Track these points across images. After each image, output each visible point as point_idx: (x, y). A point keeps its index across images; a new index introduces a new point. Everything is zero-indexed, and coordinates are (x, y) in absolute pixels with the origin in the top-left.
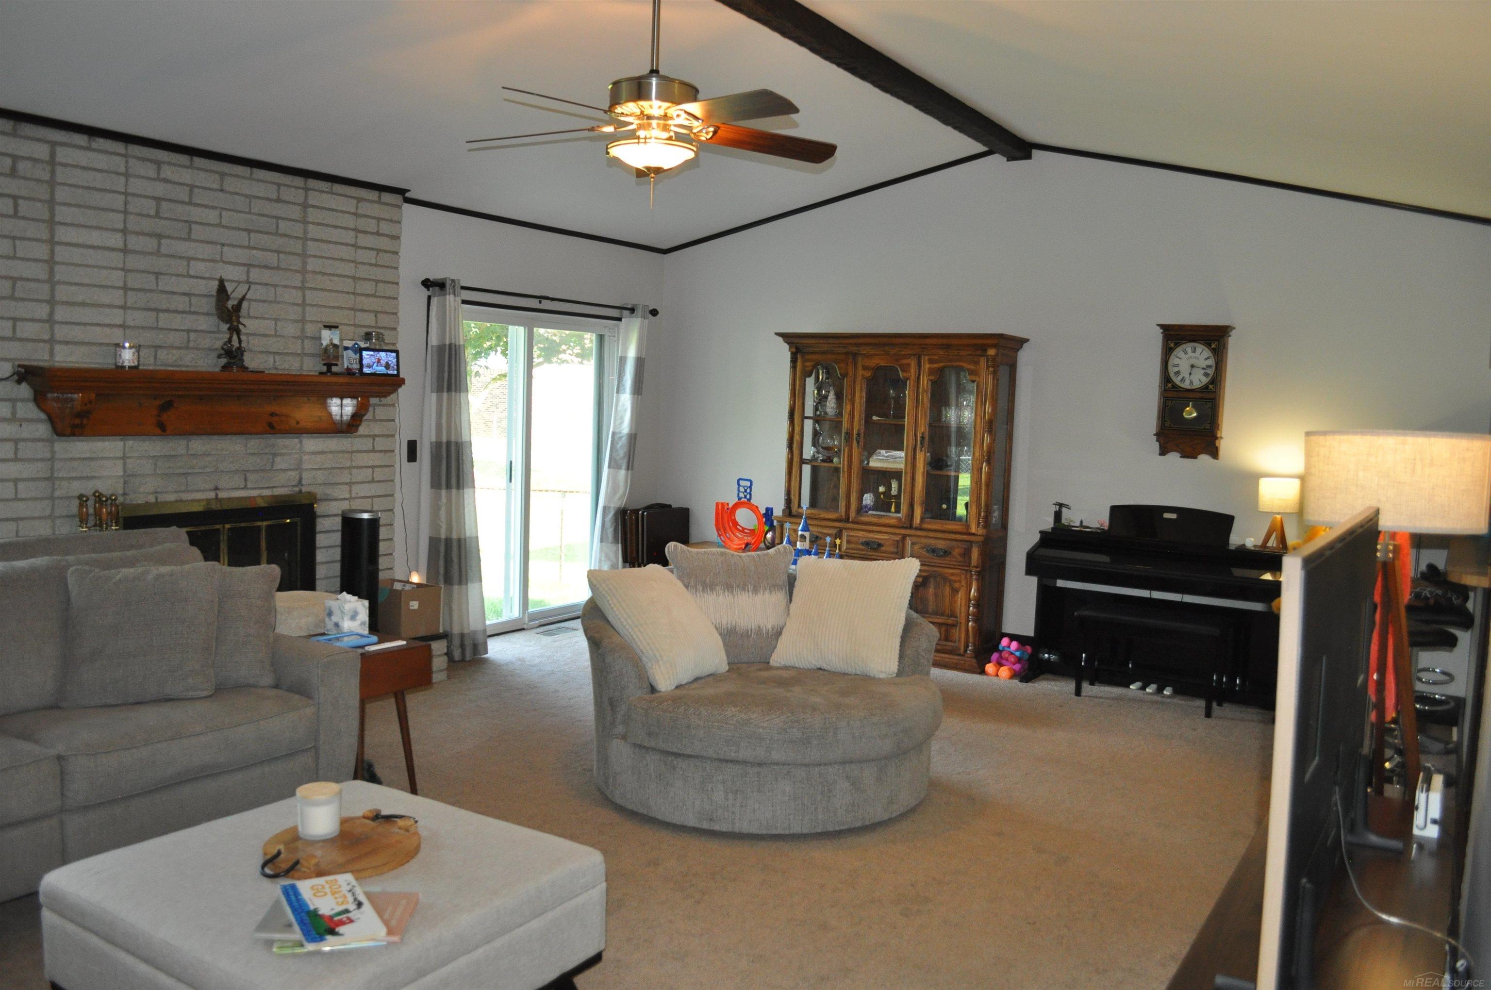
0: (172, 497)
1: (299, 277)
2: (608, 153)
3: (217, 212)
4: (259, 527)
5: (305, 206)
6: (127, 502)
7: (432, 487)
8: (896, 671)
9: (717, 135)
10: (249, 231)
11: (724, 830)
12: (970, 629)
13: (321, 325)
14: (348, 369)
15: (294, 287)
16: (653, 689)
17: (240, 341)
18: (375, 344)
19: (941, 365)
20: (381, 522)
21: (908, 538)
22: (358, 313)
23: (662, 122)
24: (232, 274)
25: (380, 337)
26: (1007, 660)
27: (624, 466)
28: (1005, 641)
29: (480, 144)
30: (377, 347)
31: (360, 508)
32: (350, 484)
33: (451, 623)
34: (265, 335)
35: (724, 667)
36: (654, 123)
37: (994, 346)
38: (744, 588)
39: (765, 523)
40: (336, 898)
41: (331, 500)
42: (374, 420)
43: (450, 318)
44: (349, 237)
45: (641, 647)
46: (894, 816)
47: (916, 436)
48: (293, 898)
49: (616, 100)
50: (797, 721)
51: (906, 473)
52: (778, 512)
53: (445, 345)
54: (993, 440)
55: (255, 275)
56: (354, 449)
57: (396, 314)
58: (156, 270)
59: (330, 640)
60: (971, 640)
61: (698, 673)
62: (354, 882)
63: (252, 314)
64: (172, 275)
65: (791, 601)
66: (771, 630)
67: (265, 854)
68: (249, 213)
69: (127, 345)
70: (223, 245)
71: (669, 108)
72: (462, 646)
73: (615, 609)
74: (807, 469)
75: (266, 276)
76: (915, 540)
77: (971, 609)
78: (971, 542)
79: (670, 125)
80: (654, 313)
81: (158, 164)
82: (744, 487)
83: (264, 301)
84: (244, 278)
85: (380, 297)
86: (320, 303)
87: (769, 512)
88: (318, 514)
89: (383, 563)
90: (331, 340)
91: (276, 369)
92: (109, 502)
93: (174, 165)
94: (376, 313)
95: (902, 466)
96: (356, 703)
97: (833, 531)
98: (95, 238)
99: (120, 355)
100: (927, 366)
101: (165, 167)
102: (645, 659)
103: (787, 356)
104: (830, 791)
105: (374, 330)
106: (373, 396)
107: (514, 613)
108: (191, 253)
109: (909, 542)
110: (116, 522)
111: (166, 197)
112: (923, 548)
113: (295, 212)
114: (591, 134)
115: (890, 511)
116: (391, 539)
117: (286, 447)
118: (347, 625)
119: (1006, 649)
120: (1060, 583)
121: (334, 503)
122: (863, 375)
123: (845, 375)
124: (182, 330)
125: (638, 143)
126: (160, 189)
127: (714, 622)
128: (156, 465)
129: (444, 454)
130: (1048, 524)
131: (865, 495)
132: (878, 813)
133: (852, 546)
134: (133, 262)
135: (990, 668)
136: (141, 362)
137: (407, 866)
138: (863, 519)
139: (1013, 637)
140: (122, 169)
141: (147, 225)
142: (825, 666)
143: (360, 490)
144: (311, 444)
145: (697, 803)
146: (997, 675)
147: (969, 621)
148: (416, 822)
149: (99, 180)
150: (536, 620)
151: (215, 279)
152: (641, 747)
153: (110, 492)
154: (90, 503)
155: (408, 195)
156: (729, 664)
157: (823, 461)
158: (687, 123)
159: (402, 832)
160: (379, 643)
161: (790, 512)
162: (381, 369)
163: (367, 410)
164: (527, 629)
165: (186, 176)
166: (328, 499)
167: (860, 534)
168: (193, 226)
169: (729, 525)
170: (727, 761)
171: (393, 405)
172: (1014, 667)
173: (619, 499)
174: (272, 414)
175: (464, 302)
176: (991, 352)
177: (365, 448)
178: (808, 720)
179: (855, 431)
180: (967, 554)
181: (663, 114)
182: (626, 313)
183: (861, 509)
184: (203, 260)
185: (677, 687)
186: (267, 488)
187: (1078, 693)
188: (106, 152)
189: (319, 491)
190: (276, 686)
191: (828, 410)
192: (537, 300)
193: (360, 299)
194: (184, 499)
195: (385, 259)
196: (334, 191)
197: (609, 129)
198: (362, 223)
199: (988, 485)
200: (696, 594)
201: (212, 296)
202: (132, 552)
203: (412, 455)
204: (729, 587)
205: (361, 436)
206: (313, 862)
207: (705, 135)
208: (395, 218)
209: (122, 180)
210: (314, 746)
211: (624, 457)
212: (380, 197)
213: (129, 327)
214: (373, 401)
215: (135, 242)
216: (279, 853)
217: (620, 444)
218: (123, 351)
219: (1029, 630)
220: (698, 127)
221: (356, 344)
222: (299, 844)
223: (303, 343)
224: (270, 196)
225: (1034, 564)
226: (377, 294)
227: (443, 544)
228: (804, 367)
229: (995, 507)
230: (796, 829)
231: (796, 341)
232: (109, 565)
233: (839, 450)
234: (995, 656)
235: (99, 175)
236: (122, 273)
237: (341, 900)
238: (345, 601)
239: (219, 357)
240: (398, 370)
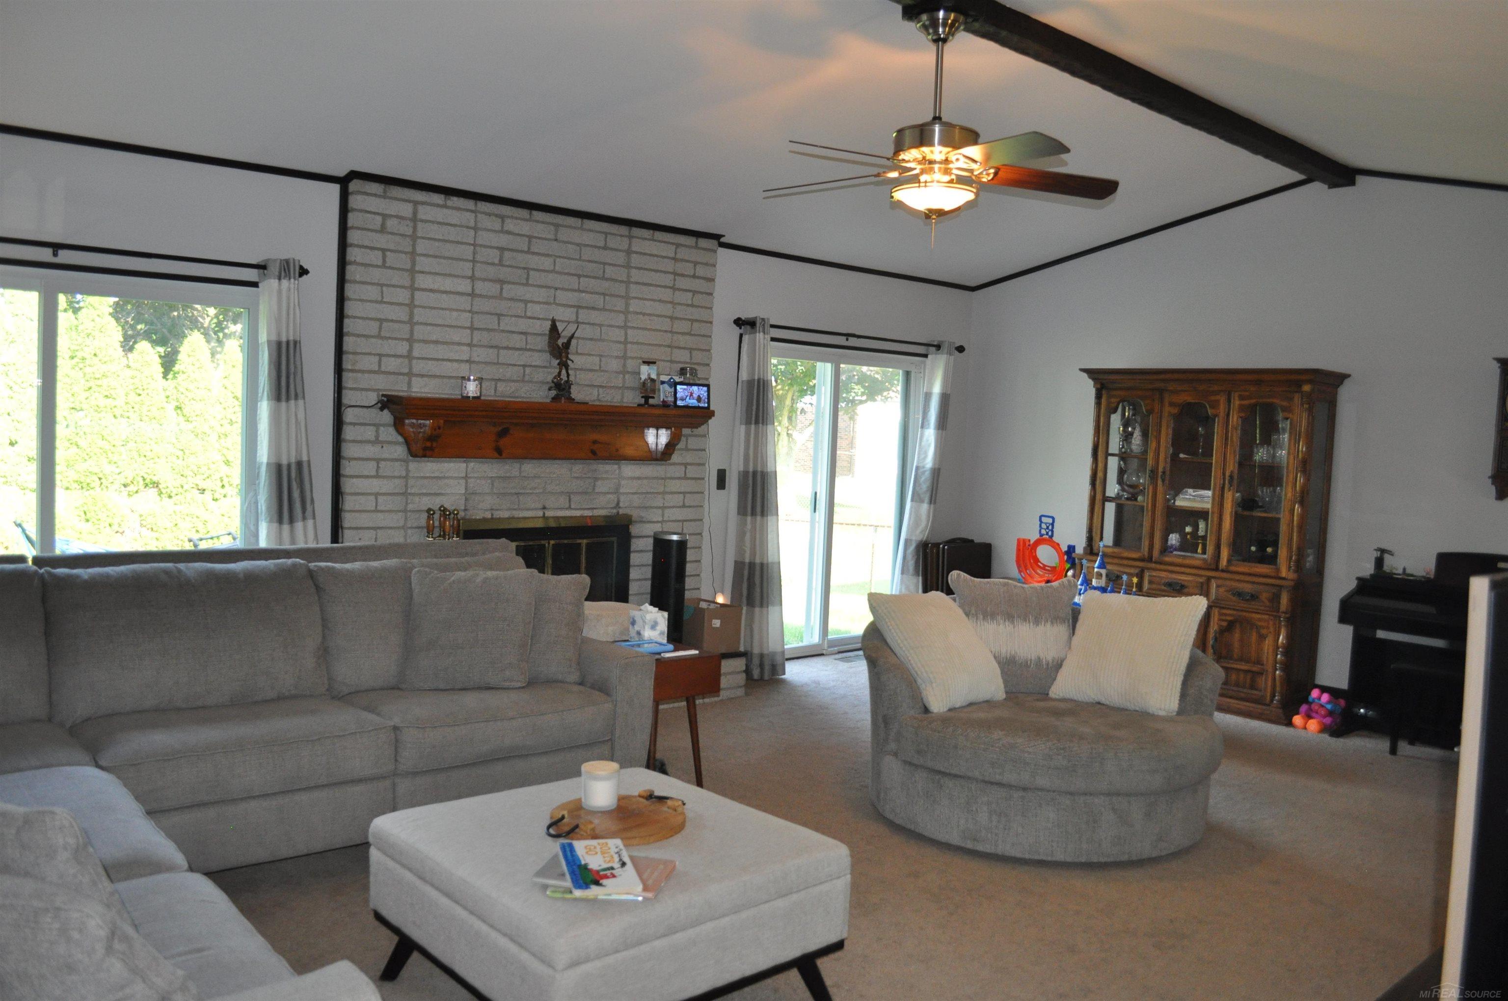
0: (506, 514)
1: (622, 317)
2: (892, 197)
3: (551, 260)
4: (580, 544)
5: (629, 252)
6: (467, 517)
7: (739, 513)
8: (1177, 710)
9: (999, 176)
10: (579, 276)
11: (988, 851)
12: (1277, 678)
13: (641, 361)
14: (664, 401)
15: (618, 327)
16: (926, 710)
17: (568, 375)
18: (689, 378)
19: (1253, 401)
20: (689, 545)
21: (1213, 581)
22: (675, 351)
23: (943, 166)
24: (563, 315)
25: (694, 372)
26: (1317, 713)
27: (927, 500)
28: (1315, 693)
29: (774, 192)
30: (691, 382)
31: (672, 531)
32: (663, 508)
33: (752, 642)
34: (591, 370)
35: (1001, 695)
36: (936, 166)
37: (1310, 382)
38: (1025, 619)
39: (1067, 561)
40: (604, 857)
41: (644, 522)
42: (687, 449)
43: (759, 355)
44: (668, 280)
45: (916, 669)
46: (1163, 854)
47: (1224, 474)
48: (569, 854)
49: (899, 147)
50: (1063, 749)
51: (1213, 513)
52: (1079, 550)
53: (754, 380)
54: (1308, 480)
55: (583, 315)
56: (669, 475)
57: (709, 351)
58: (498, 312)
59: (633, 646)
60: (1278, 689)
61: (972, 698)
62: (622, 847)
63: (579, 351)
64: (512, 316)
65: (1074, 634)
66: (1051, 661)
67: (551, 818)
68: (580, 259)
69: (472, 378)
70: (556, 289)
71: (949, 152)
72: (761, 666)
73: (893, 631)
74: (1110, 508)
75: (595, 317)
76: (1220, 582)
77: (1279, 656)
78: (1281, 587)
79: (951, 169)
80: (961, 349)
81: (503, 218)
82: (1046, 524)
83: (591, 339)
84: (574, 318)
85: (695, 335)
86: (640, 341)
87: (1071, 549)
88: (633, 534)
89: (689, 583)
90: (649, 375)
91: (599, 400)
92: (452, 516)
93: (516, 218)
94: (691, 350)
95: (1208, 506)
96: (649, 703)
97: (1136, 571)
98: (448, 284)
99: (465, 387)
100: (1237, 402)
101: (508, 221)
102: (919, 681)
103: (1093, 391)
104: (1095, 822)
105: (689, 366)
106: (685, 427)
107: (815, 638)
108: (528, 297)
109: (1214, 584)
110: (457, 534)
111: (510, 247)
112: (1227, 591)
113: (620, 258)
114: (877, 179)
115: (1196, 552)
116: (699, 561)
117: (607, 472)
118: (648, 634)
119: (1316, 701)
120: (1381, 634)
121: (648, 526)
122: (1169, 412)
123: (1150, 412)
124: (519, 365)
125: (919, 187)
126: (503, 240)
127: (993, 650)
128: (493, 484)
129: (751, 482)
130: (1367, 569)
131: (1171, 535)
132: (1144, 848)
133: (1154, 586)
134: (481, 305)
135: (1297, 720)
136: (483, 394)
137: (671, 839)
138: (1167, 559)
139: (1324, 689)
140: (472, 224)
141: (491, 272)
142: (1103, 701)
143: (670, 514)
144: (629, 470)
145: (962, 822)
146: (1305, 728)
147: (1276, 670)
148: (684, 804)
149: (452, 234)
150: (835, 646)
151: (547, 319)
152: (910, 764)
153: (453, 508)
154: (436, 516)
155: (722, 240)
156: (1007, 693)
157: (1127, 499)
158: (965, 166)
159: (670, 811)
160: (675, 650)
161: (1091, 550)
162: (693, 402)
163: (679, 440)
164: (826, 655)
165: (525, 228)
166: (642, 521)
167: (1163, 574)
168: (531, 273)
169: (1030, 561)
170: (992, 783)
171: (704, 436)
172: (1324, 721)
173: (921, 532)
174: (595, 442)
175: (773, 339)
176: (1307, 388)
177: (677, 475)
178: (1075, 749)
179: (1161, 469)
180: (1276, 598)
181: (944, 158)
182: (933, 349)
183: (1166, 549)
184: (539, 303)
185: (950, 710)
186: (589, 509)
187: (1393, 751)
188: (458, 209)
189: (635, 514)
190: (581, 684)
191: (1134, 447)
192: (844, 338)
193: (676, 337)
194: (516, 516)
195: (699, 300)
196: (655, 238)
197: (894, 175)
198: (680, 267)
199: (1301, 527)
200: (977, 623)
201: (544, 335)
202: (466, 558)
203: (721, 483)
204: (1010, 617)
205: (674, 464)
206: (590, 827)
207: (986, 177)
208: (711, 262)
209: (472, 232)
210: (610, 739)
211: (927, 491)
212: (697, 243)
213: (474, 362)
214: (686, 431)
215: (480, 286)
216: (563, 818)
217: (923, 479)
218: (468, 383)
219: (1343, 683)
220: (979, 169)
221: (672, 378)
222: (582, 813)
223: (624, 377)
224: (598, 245)
225: (1347, 612)
226: (692, 333)
227: (747, 567)
228: (1109, 403)
229: (1309, 551)
230: (1060, 857)
231: (1101, 376)
232: (445, 569)
233: (1144, 489)
234: (1304, 708)
235: (452, 229)
236: (469, 315)
237: (608, 859)
238: (648, 612)
239: (550, 389)
240: (709, 403)
